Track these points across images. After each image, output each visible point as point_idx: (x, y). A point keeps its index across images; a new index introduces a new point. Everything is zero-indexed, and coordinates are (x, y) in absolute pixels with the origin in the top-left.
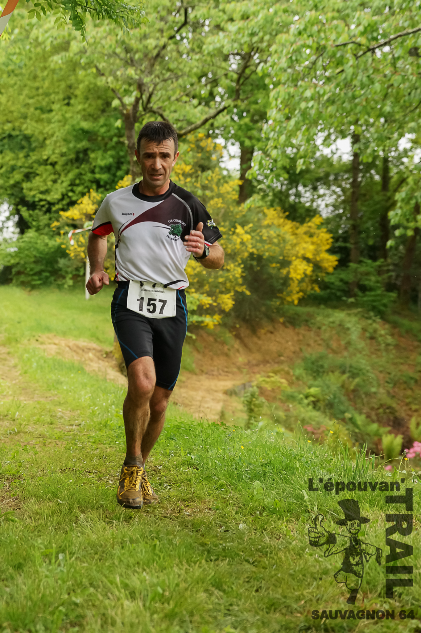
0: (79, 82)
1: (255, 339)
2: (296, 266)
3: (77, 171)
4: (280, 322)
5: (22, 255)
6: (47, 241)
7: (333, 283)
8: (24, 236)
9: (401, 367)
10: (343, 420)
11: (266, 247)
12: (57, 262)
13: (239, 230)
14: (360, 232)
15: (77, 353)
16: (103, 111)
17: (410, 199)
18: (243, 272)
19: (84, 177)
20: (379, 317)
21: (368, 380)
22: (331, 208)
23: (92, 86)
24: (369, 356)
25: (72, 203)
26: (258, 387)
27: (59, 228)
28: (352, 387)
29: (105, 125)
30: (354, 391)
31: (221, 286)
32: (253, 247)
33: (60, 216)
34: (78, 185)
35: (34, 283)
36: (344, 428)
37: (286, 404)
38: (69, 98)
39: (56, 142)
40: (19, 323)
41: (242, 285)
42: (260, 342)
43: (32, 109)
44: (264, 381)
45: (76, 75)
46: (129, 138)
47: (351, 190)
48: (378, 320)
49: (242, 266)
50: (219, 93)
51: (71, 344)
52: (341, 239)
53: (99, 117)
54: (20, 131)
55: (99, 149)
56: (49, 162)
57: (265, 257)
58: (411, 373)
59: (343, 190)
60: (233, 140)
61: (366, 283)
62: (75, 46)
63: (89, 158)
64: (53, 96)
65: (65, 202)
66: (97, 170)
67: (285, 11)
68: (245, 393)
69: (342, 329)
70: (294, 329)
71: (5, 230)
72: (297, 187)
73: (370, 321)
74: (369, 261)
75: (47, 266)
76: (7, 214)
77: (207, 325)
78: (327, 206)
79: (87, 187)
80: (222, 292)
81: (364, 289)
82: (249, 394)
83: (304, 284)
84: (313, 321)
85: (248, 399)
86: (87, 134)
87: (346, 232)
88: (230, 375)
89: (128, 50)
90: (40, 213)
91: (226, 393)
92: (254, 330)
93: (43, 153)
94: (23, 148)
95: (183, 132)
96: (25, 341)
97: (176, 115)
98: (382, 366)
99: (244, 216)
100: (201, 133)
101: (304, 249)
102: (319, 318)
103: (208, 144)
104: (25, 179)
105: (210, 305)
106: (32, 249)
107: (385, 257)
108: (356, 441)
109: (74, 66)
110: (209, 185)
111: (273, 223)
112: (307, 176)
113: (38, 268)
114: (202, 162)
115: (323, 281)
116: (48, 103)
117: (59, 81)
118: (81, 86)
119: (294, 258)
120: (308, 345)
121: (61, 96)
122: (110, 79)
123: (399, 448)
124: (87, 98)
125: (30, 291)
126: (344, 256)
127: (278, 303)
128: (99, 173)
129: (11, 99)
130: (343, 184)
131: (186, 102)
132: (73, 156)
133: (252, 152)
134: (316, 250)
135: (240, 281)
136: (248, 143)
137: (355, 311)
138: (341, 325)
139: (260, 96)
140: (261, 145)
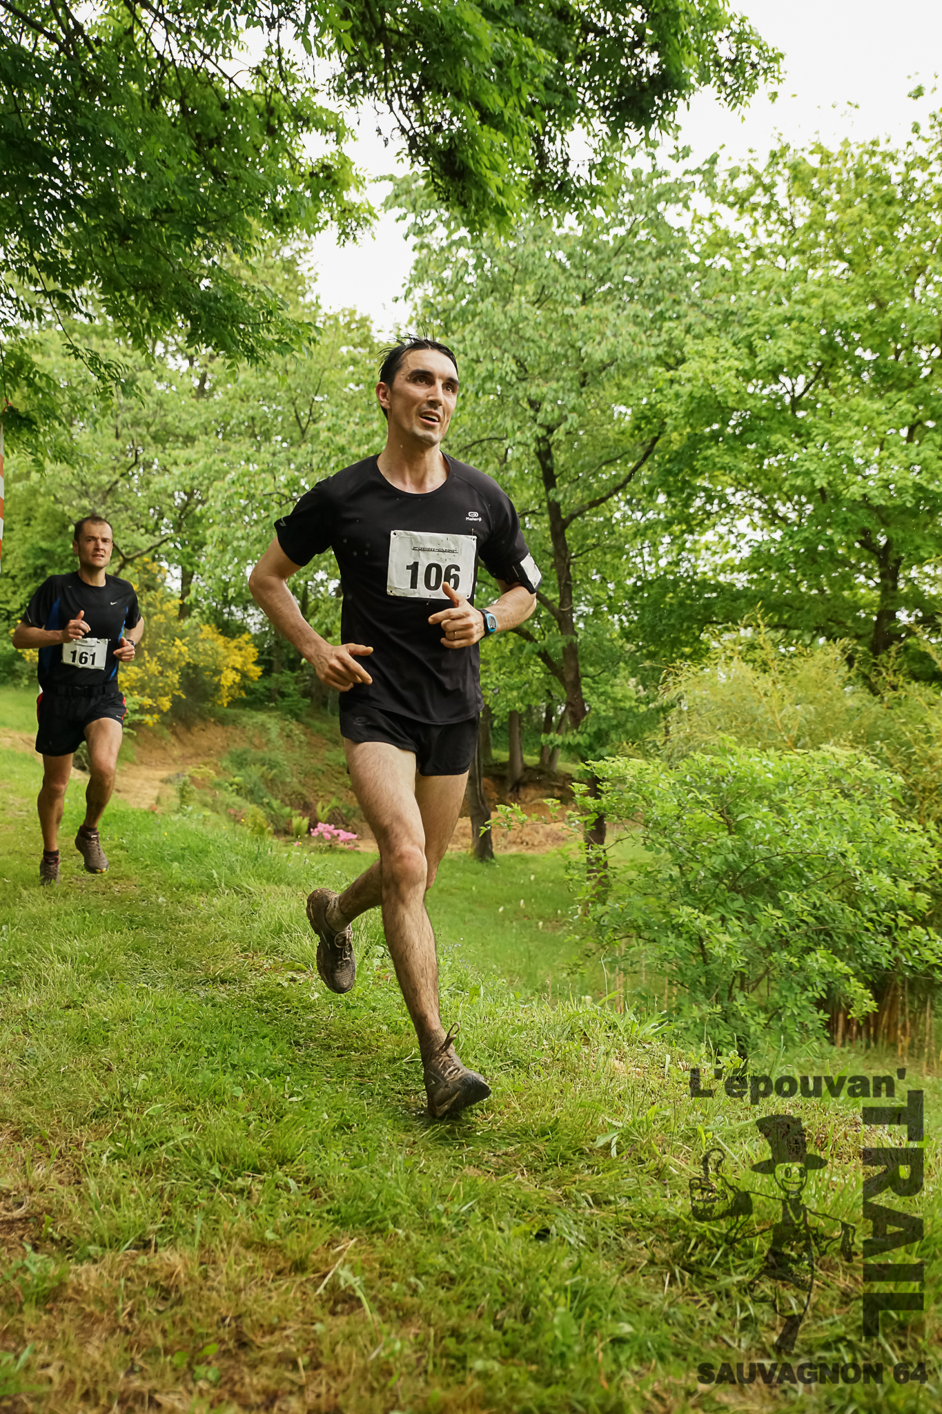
0: (39, 506)
1: (189, 736)
2: (226, 675)
4: (210, 721)
7: (257, 690)
9: (312, 760)
10: (262, 804)
11: (201, 658)
12: (13, 664)
13: (178, 642)
14: (282, 648)
16: (60, 533)
17: (321, 625)
18: (180, 679)
20: (294, 719)
21: (284, 771)
22: (258, 626)
23: (50, 511)
24: (285, 752)
26: (190, 776)
28: (270, 777)
29: (62, 545)
30: (272, 780)
31: (160, 690)
32: (189, 658)
36: (262, 811)
37: (214, 791)
38: (30, 519)
39: (16, 558)
41: (178, 689)
42: (193, 738)
44: (195, 771)
45: (35, 500)
48: (294, 721)
49: (180, 673)
50: (164, 524)
52: (265, 653)
53: (56, 539)
57: (200, 666)
58: (320, 766)
60: (176, 565)
61: (286, 690)
62: (35, 476)
64: (14, 517)
68: (178, 781)
69: (263, 728)
70: (223, 728)
72: (230, 607)
73: (287, 723)
74: (288, 673)
77: (148, 722)
78: (255, 624)
80: (161, 695)
81: (283, 695)
82: (181, 783)
83: (233, 691)
84: (239, 721)
85: (181, 786)
86: (44, 552)
87: (269, 647)
88: (166, 766)
89: (83, 484)
91: (162, 781)
92: (189, 729)
95: (132, 556)
97: (125, 542)
98: (295, 760)
99: (182, 631)
100: (146, 558)
101: (234, 660)
102: (244, 719)
103: (154, 567)
109: (34, 492)
110: (154, 603)
111: (208, 637)
112: (239, 599)
114: (149, 582)
115: (249, 688)
117: (20, 503)
118: (41, 510)
119: (225, 668)
120: (235, 741)
121: (22, 517)
122: (67, 507)
123: (305, 828)
124: (45, 521)
126: (267, 667)
127: (210, 705)
131: (133, 531)
132: (31, 571)
133: (192, 577)
134: (244, 662)
135: (177, 686)
136: (189, 568)
137: (275, 714)
138: (263, 725)
139: (199, 528)
140: (200, 571)
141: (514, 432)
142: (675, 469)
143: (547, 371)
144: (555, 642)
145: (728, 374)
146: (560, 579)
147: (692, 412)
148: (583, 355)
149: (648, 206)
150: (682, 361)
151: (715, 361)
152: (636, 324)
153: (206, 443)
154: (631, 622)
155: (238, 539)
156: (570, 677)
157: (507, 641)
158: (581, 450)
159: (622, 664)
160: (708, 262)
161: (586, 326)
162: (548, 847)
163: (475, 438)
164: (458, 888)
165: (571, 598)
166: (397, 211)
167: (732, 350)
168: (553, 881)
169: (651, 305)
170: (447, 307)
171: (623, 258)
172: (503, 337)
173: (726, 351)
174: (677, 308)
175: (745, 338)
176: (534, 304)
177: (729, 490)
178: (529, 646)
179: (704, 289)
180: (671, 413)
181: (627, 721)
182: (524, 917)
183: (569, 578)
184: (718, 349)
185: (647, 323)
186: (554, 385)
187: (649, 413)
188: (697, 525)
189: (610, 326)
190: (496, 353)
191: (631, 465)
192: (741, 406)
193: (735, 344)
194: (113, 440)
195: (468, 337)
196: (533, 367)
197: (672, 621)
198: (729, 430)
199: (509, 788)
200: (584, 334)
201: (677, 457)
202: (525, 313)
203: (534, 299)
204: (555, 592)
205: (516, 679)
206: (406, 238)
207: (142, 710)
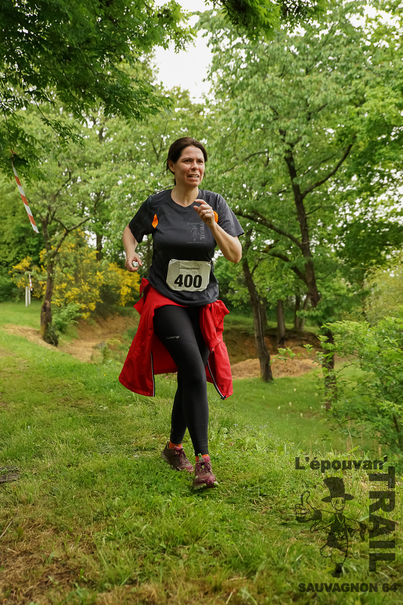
1: (106, 323)
2: (123, 289)
3: (20, 247)
4: (116, 315)
11: (110, 281)
12: (11, 290)
13: (98, 273)
15: (23, 332)
18: (100, 293)
19: (24, 250)
25: (18, 262)
26: (108, 344)
27: (12, 274)
31: (90, 299)
32: (104, 281)
33: (13, 268)
34: (21, 254)
39: (9, 233)
41: (99, 299)
42: (108, 324)
44: (110, 341)
46: (45, 232)
47: (147, 254)
49: (99, 290)
50: (86, 211)
51: (20, 328)
56: (7, 243)
57: (109, 285)
59: (144, 254)
60: (93, 232)
63: (26, 241)
64: (7, 211)
65: (16, 261)
66: (30, 246)
67: (116, 175)
68: (102, 347)
70: (123, 317)
75: (6, 292)
77: (84, 317)
79: (25, 254)
80: (90, 302)
82: (104, 348)
83: (127, 297)
84: (131, 313)
85: (103, 350)
87: (145, 273)
88: (95, 339)
91: (93, 348)
92: (105, 319)
95: (70, 229)
97: (67, 221)
99: (100, 267)
100: (78, 230)
101: (127, 281)
103: (82, 234)
105: (85, 308)
110: (83, 253)
111: (113, 270)
114: (79, 242)
115: (135, 295)
116: (4, 215)
117: (9, 204)
119: (122, 286)
121: (11, 211)
122: (35, 205)
127: (116, 306)
128: (31, 248)
131: (71, 215)
132: (17, 240)
133: (101, 237)
134: (132, 282)
135: (99, 297)
136: (100, 233)
139: (105, 212)
140: (106, 234)
141: (273, 148)
142: (363, 162)
143: (289, 113)
144: (302, 261)
145: (390, 107)
146: (301, 226)
147: (371, 129)
148: (309, 102)
149: (341, 16)
150: (363, 101)
151: (383, 100)
152: (337, 83)
153: (107, 166)
154: (341, 247)
155: (127, 216)
156: (310, 280)
157: (274, 262)
158: (309, 155)
159: (338, 271)
160: (375, 44)
161: (310, 86)
162: (302, 373)
163: (251, 153)
164: (255, 397)
165: (308, 236)
166: (203, 31)
167: (392, 93)
168: (306, 391)
169: (345, 72)
170: (233, 82)
171: (327, 47)
172: (263, 96)
173: (389, 94)
174: (359, 72)
175: (398, 86)
176: (279, 76)
177: (393, 171)
178: (286, 264)
179: (374, 60)
180: (359, 131)
181: (342, 302)
182: (292, 411)
183: (306, 226)
184: (384, 92)
185: (343, 82)
186: (294, 121)
187: (347, 132)
188: (376, 191)
189: (323, 85)
190: (261, 105)
191: (337, 161)
192: (398, 124)
193: (393, 89)
194: (57, 167)
195: (245, 98)
196: (281, 112)
197: (365, 245)
198: (393, 139)
199: (278, 341)
200: (308, 91)
201: (363, 155)
202: (275, 82)
203: (279, 73)
204: (298, 233)
205: (280, 282)
206: (208, 45)
207: (81, 311)
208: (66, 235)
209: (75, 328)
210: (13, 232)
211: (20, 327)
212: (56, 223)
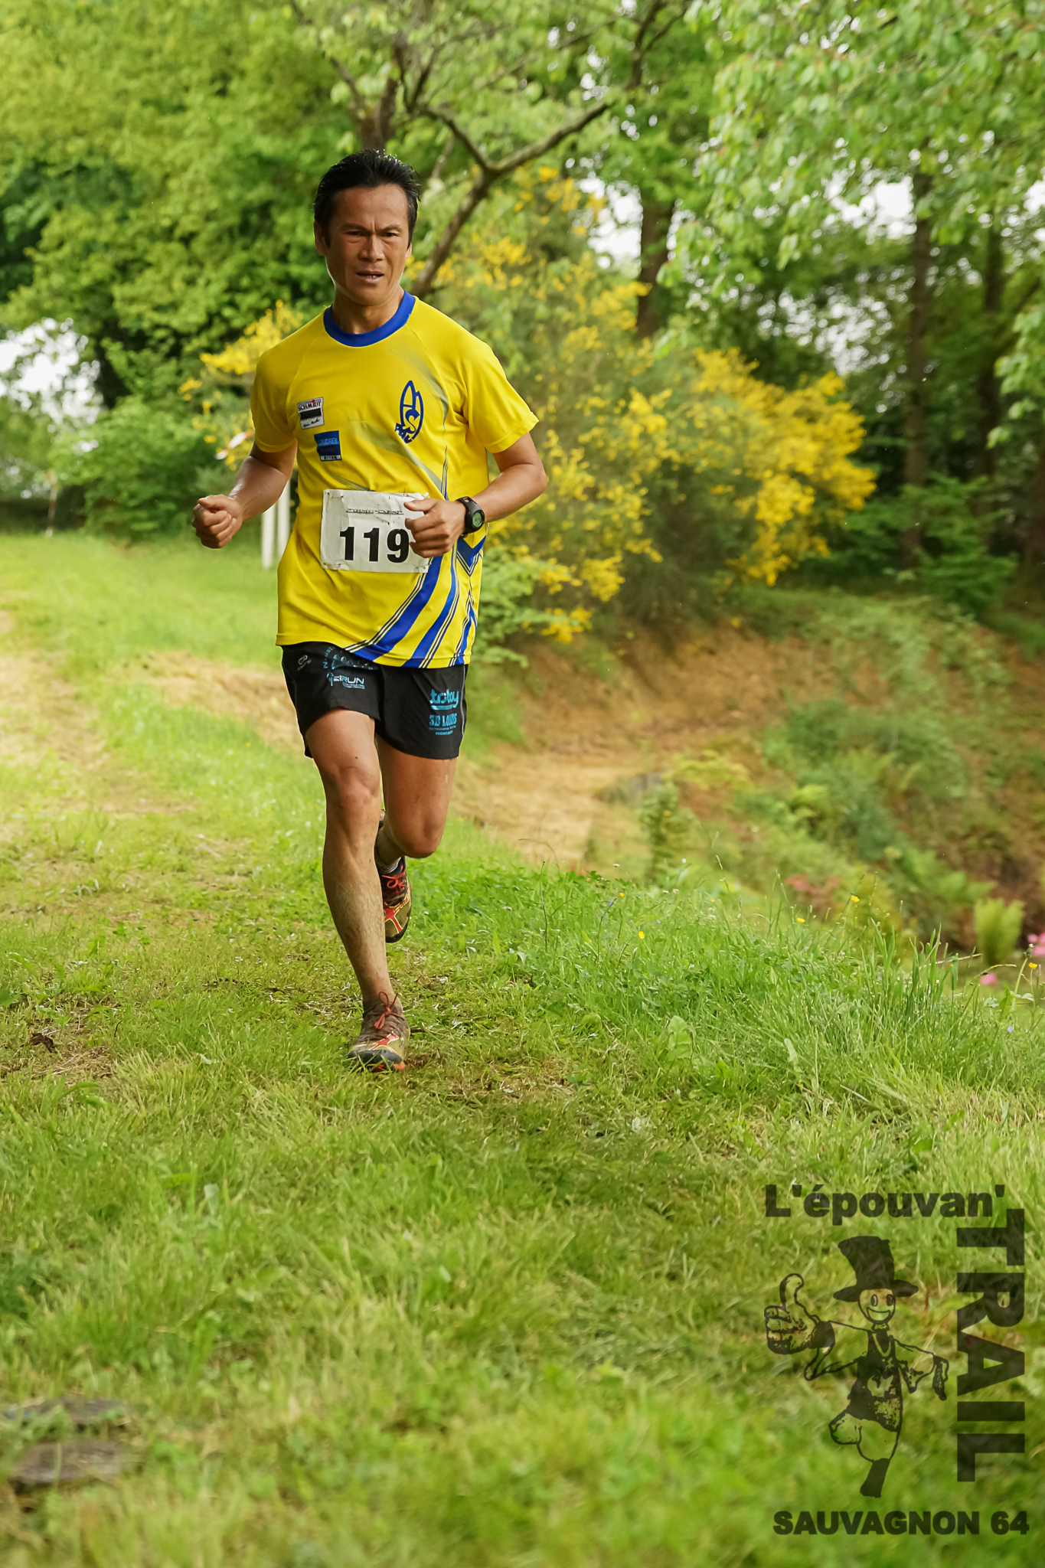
0: (249, 39)
1: (672, 668)
2: (772, 492)
3: (241, 257)
4: (730, 627)
5: (110, 460)
6: (171, 426)
7: (859, 533)
8: (115, 413)
9: (1025, 738)
10: (881, 863)
11: (703, 445)
12: (193, 477)
13: (638, 403)
14: (930, 411)
15: (243, 698)
16: (308, 110)
18: (644, 506)
19: (262, 271)
20: (971, 616)
21: (943, 768)
22: (859, 352)
23: (282, 50)
24: (946, 711)
25: (233, 335)
26: (677, 783)
27: (199, 395)
28: (903, 785)
29: (313, 145)
30: (909, 794)
31: (590, 540)
32: (669, 447)
33: (203, 365)
34: (246, 291)
35: (137, 527)
36: (884, 884)
37: (745, 825)
38: (225, 77)
39: (192, 186)
40: (102, 623)
41: (641, 537)
42: (683, 675)
43: (135, 105)
44: (691, 768)
45: (243, 22)
47: (910, 308)
48: (970, 623)
49: (644, 491)
50: (590, 69)
51: (227, 677)
52: (882, 428)
53: (298, 125)
54: (106, 156)
55: (299, 202)
56: (178, 232)
57: (698, 470)
59: (891, 307)
60: (623, 185)
61: (943, 534)
63: (273, 224)
64: (185, 72)
65: (215, 333)
66: (293, 255)
68: (646, 797)
69: (882, 644)
70: (766, 644)
71: (67, 397)
72: (776, 300)
73: (950, 627)
74: (953, 482)
75: (168, 487)
76: (73, 359)
77: (556, 635)
78: (850, 345)
79: (267, 295)
80: (592, 555)
81: (936, 548)
82: (654, 801)
83: (791, 539)
84: (811, 625)
85: (652, 812)
87: (893, 411)
88: (610, 754)
90: (155, 358)
91: (599, 796)
93: (163, 211)
94: (112, 198)
95: (502, 164)
96: (117, 668)
97: (487, 124)
98: (975, 734)
99: (649, 370)
100: (547, 169)
101: (793, 450)
102: (826, 619)
103: (565, 193)
104: (119, 277)
105: (565, 584)
106: (134, 445)
107: (989, 469)
108: (912, 913)
110: (567, 295)
111: (718, 388)
112: (804, 275)
113: (148, 491)
114: (548, 237)
115: (839, 529)
116: (174, 90)
117: (202, 34)
118: (256, 50)
119: (768, 474)
120: (800, 683)
121: (206, 73)
122: (327, 33)
123: (1012, 933)
124: (268, 79)
125: (128, 547)
126: (889, 469)
127: (728, 581)
128: (299, 263)
129: (85, 79)
130: (891, 292)
131: (509, 91)
132: (233, 220)
133: (668, 215)
134: (822, 455)
135: (638, 527)
136: (662, 194)
137: (914, 601)
138: (880, 635)
139: (692, 77)
140: (694, 198)
207: (541, 597)
208: (480, 194)
209: (509, 688)
210: (215, 180)
211: (230, 670)
212: (427, 134)
